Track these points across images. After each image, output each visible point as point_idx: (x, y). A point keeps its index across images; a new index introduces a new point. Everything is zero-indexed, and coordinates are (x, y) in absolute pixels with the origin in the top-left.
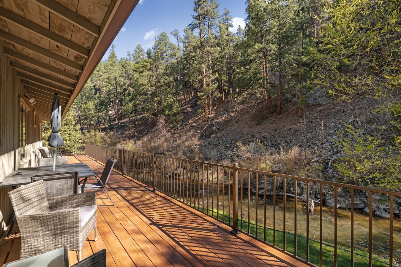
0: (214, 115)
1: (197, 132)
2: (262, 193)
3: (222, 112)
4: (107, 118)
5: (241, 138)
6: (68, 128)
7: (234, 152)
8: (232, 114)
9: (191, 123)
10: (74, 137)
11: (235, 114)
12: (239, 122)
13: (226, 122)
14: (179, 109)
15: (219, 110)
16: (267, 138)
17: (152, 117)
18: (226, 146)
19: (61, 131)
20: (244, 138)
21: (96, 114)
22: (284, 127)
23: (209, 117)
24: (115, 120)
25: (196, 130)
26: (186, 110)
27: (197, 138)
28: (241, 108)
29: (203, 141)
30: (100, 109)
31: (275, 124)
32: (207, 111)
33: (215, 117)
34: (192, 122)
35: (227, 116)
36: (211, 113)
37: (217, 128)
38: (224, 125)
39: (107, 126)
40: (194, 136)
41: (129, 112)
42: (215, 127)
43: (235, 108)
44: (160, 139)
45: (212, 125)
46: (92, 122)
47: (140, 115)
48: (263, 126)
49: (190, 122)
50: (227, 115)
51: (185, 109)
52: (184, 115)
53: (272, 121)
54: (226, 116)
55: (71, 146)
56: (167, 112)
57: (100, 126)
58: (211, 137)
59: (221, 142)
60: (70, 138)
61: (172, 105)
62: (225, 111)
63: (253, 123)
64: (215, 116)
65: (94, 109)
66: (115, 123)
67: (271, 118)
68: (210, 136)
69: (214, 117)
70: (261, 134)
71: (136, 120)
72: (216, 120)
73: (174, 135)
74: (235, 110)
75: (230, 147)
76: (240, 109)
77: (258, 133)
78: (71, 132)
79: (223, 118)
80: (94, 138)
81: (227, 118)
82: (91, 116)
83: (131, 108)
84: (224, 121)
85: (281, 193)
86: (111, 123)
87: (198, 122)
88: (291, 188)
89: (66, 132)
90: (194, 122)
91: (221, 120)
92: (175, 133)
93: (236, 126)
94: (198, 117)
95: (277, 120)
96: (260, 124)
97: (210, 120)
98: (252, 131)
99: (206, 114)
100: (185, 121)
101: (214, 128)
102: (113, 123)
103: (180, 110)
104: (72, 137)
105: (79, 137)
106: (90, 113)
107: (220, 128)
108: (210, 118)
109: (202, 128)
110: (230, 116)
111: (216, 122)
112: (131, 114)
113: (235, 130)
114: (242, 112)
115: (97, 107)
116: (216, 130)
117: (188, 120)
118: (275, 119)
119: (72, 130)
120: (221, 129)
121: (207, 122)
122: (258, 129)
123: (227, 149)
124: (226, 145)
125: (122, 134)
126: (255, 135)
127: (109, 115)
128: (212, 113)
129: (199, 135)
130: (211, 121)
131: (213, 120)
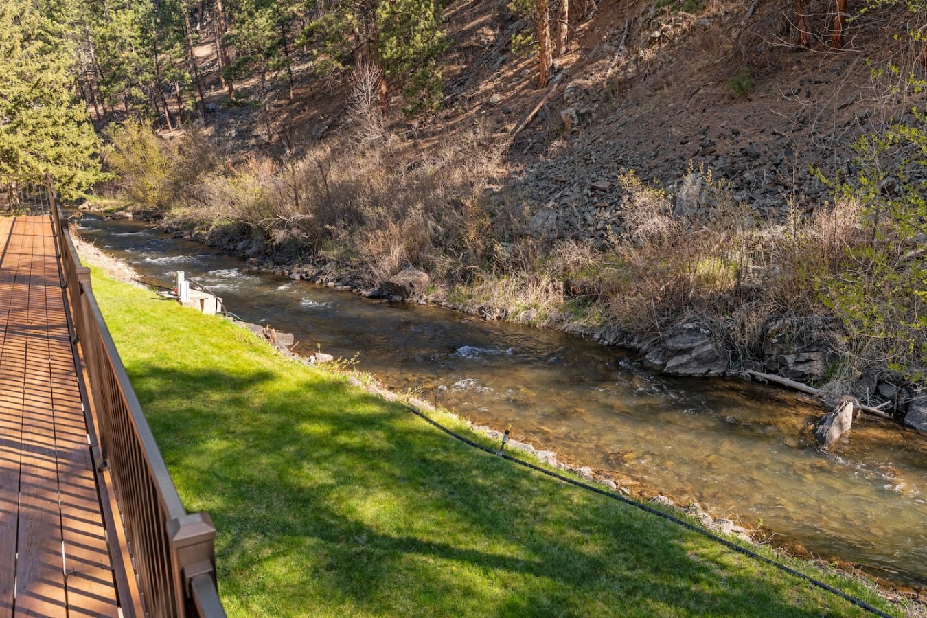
0: (574, 58)
1: (505, 131)
2: (678, 366)
3: (606, 46)
4: (187, 75)
5: (656, 156)
6: (48, 117)
7: (619, 213)
8: (647, 54)
9: (487, 93)
10: (71, 149)
11: (659, 52)
12: (666, 91)
13: (620, 86)
14: (439, 34)
15: (600, 36)
16: (758, 156)
17: (337, 69)
18: (593, 189)
19: (26, 126)
20: (670, 156)
21: (147, 60)
22: (842, 107)
23: (553, 67)
24: (218, 84)
25: (498, 122)
26: (473, 39)
27: (497, 157)
28: (685, 25)
29: (521, 167)
30: (161, 39)
31: (809, 95)
32: (548, 41)
33: (578, 68)
34: (490, 86)
35: (624, 63)
36: (563, 49)
37: (577, 112)
38: (607, 99)
39: (189, 105)
40: (486, 145)
41: (260, 50)
42: (572, 111)
43: (659, 26)
44: (363, 155)
45: (561, 101)
46: (135, 92)
47: (306, 62)
48: (753, 103)
49: (485, 86)
50: (622, 59)
51: (471, 31)
52: (467, 57)
53: (795, 84)
54: (618, 64)
55: (64, 180)
56: (391, 49)
57: (165, 105)
58: (550, 150)
59: (582, 170)
60: (58, 149)
61: (409, 17)
62: (619, 39)
63: (720, 89)
64: (580, 60)
65: (139, 41)
66: (221, 91)
67: (795, 67)
68: (548, 145)
69: (573, 66)
70: (741, 137)
71: (291, 82)
72: (580, 81)
73: (420, 141)
74: (657, 34)
75: (611, 191)
76: (679, 30)
77: (727, 133)
78: (61, 130)
79: (610, 68)
80: (140, 152)
81: (625, 68)
82: (130, 70)
83: (268, 33)
84: (610, 81)
85: (749, 371)
86: (207, 94)
87: (513, 87)
88: (788, 353)
89: (43, 131)
90: (498, 89)
91: (598, 77)
92: (423, 135)
93: (651, 105)
94: (515, 66)
95: (820, 78)
96: (744, 94)
97: (559, 77)
98: (704, 126)
99: (542, 52)
100: (467, 83)
101: (568, 113)
102: (213, 93)
103: (441, 40)
104: (65, 149)
105: (87, 148)
106: (124, 55)
107: (589, 114)
108: (560, 70)
109: (523, 112)
110: (636, 61)
111: (577, 87)
112: (268, 55)
113: (640, 119)
114: (685, 45)
115: (147, 32)
116: (576, 122)
117: (479, 77)
118: (811, 75)
119: (62, 121)
120: (594, 115)
121: (545, 89)
122: (734, 115)
123: (596, 199)
124: (595, 184)
125: (242, 135)
126: (714, 144)
127: (194, 60)
128: (567, 51)
129: (507, 143)
130: (561, 82)
131: (568, 77)
